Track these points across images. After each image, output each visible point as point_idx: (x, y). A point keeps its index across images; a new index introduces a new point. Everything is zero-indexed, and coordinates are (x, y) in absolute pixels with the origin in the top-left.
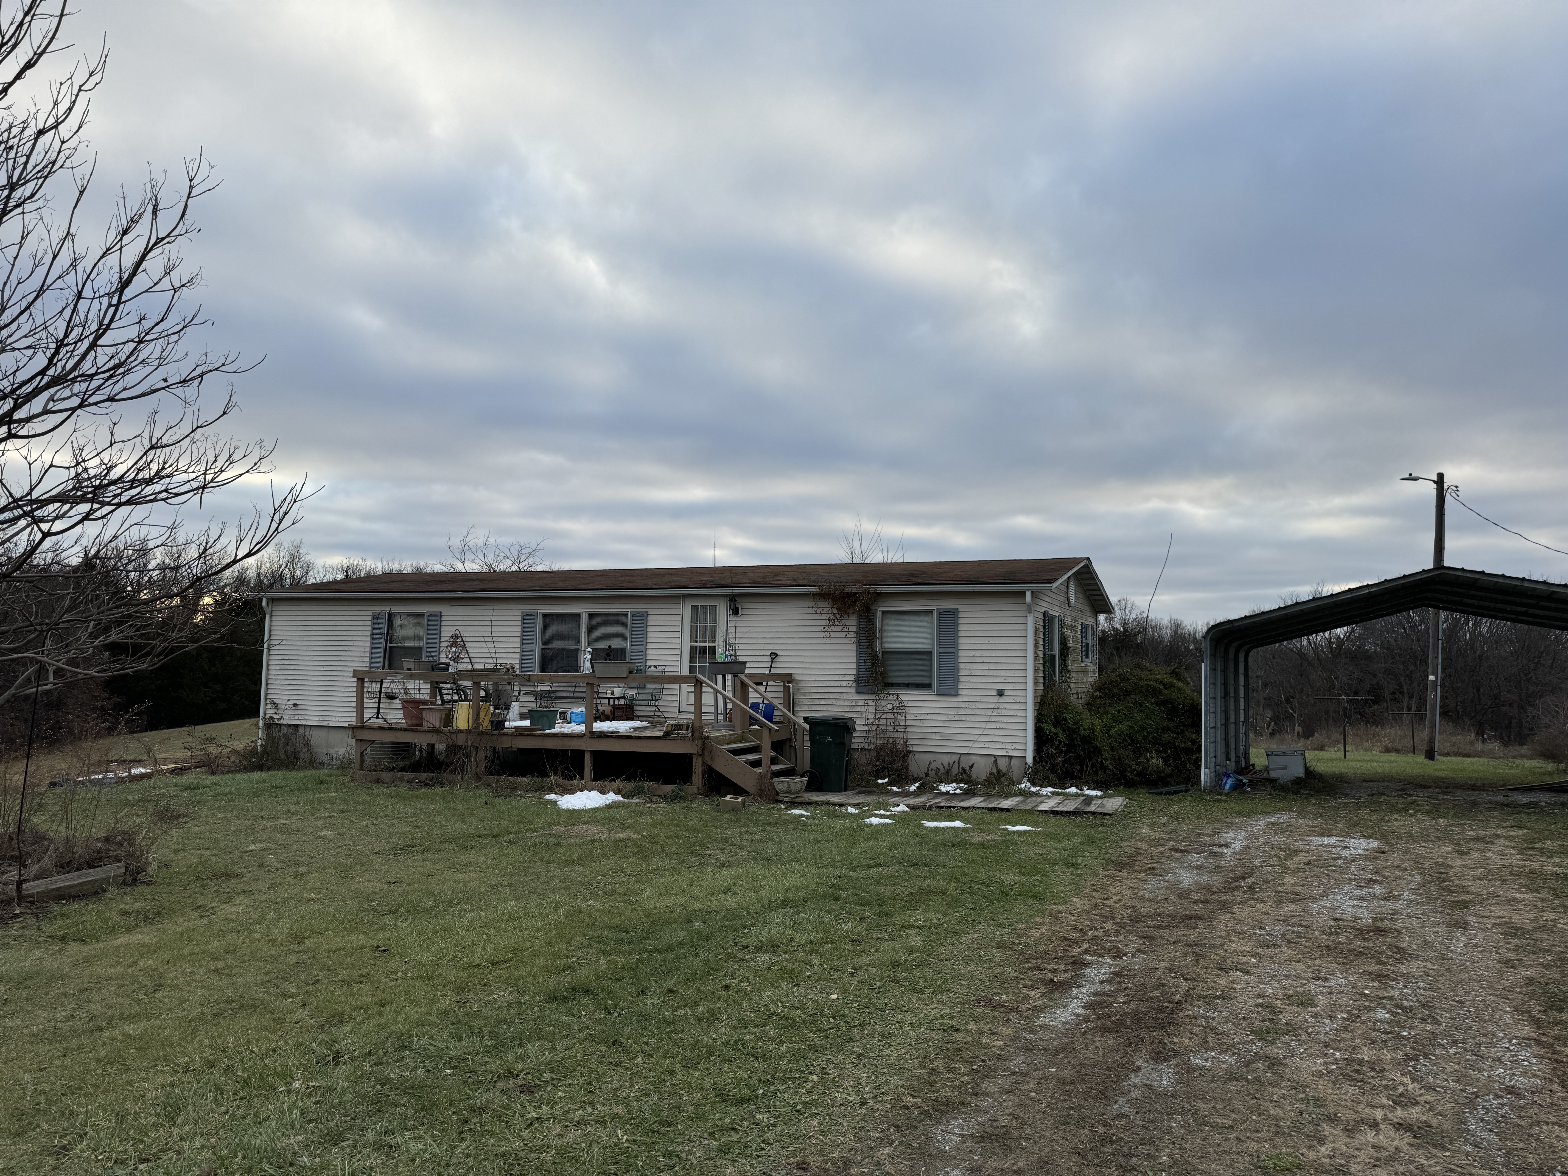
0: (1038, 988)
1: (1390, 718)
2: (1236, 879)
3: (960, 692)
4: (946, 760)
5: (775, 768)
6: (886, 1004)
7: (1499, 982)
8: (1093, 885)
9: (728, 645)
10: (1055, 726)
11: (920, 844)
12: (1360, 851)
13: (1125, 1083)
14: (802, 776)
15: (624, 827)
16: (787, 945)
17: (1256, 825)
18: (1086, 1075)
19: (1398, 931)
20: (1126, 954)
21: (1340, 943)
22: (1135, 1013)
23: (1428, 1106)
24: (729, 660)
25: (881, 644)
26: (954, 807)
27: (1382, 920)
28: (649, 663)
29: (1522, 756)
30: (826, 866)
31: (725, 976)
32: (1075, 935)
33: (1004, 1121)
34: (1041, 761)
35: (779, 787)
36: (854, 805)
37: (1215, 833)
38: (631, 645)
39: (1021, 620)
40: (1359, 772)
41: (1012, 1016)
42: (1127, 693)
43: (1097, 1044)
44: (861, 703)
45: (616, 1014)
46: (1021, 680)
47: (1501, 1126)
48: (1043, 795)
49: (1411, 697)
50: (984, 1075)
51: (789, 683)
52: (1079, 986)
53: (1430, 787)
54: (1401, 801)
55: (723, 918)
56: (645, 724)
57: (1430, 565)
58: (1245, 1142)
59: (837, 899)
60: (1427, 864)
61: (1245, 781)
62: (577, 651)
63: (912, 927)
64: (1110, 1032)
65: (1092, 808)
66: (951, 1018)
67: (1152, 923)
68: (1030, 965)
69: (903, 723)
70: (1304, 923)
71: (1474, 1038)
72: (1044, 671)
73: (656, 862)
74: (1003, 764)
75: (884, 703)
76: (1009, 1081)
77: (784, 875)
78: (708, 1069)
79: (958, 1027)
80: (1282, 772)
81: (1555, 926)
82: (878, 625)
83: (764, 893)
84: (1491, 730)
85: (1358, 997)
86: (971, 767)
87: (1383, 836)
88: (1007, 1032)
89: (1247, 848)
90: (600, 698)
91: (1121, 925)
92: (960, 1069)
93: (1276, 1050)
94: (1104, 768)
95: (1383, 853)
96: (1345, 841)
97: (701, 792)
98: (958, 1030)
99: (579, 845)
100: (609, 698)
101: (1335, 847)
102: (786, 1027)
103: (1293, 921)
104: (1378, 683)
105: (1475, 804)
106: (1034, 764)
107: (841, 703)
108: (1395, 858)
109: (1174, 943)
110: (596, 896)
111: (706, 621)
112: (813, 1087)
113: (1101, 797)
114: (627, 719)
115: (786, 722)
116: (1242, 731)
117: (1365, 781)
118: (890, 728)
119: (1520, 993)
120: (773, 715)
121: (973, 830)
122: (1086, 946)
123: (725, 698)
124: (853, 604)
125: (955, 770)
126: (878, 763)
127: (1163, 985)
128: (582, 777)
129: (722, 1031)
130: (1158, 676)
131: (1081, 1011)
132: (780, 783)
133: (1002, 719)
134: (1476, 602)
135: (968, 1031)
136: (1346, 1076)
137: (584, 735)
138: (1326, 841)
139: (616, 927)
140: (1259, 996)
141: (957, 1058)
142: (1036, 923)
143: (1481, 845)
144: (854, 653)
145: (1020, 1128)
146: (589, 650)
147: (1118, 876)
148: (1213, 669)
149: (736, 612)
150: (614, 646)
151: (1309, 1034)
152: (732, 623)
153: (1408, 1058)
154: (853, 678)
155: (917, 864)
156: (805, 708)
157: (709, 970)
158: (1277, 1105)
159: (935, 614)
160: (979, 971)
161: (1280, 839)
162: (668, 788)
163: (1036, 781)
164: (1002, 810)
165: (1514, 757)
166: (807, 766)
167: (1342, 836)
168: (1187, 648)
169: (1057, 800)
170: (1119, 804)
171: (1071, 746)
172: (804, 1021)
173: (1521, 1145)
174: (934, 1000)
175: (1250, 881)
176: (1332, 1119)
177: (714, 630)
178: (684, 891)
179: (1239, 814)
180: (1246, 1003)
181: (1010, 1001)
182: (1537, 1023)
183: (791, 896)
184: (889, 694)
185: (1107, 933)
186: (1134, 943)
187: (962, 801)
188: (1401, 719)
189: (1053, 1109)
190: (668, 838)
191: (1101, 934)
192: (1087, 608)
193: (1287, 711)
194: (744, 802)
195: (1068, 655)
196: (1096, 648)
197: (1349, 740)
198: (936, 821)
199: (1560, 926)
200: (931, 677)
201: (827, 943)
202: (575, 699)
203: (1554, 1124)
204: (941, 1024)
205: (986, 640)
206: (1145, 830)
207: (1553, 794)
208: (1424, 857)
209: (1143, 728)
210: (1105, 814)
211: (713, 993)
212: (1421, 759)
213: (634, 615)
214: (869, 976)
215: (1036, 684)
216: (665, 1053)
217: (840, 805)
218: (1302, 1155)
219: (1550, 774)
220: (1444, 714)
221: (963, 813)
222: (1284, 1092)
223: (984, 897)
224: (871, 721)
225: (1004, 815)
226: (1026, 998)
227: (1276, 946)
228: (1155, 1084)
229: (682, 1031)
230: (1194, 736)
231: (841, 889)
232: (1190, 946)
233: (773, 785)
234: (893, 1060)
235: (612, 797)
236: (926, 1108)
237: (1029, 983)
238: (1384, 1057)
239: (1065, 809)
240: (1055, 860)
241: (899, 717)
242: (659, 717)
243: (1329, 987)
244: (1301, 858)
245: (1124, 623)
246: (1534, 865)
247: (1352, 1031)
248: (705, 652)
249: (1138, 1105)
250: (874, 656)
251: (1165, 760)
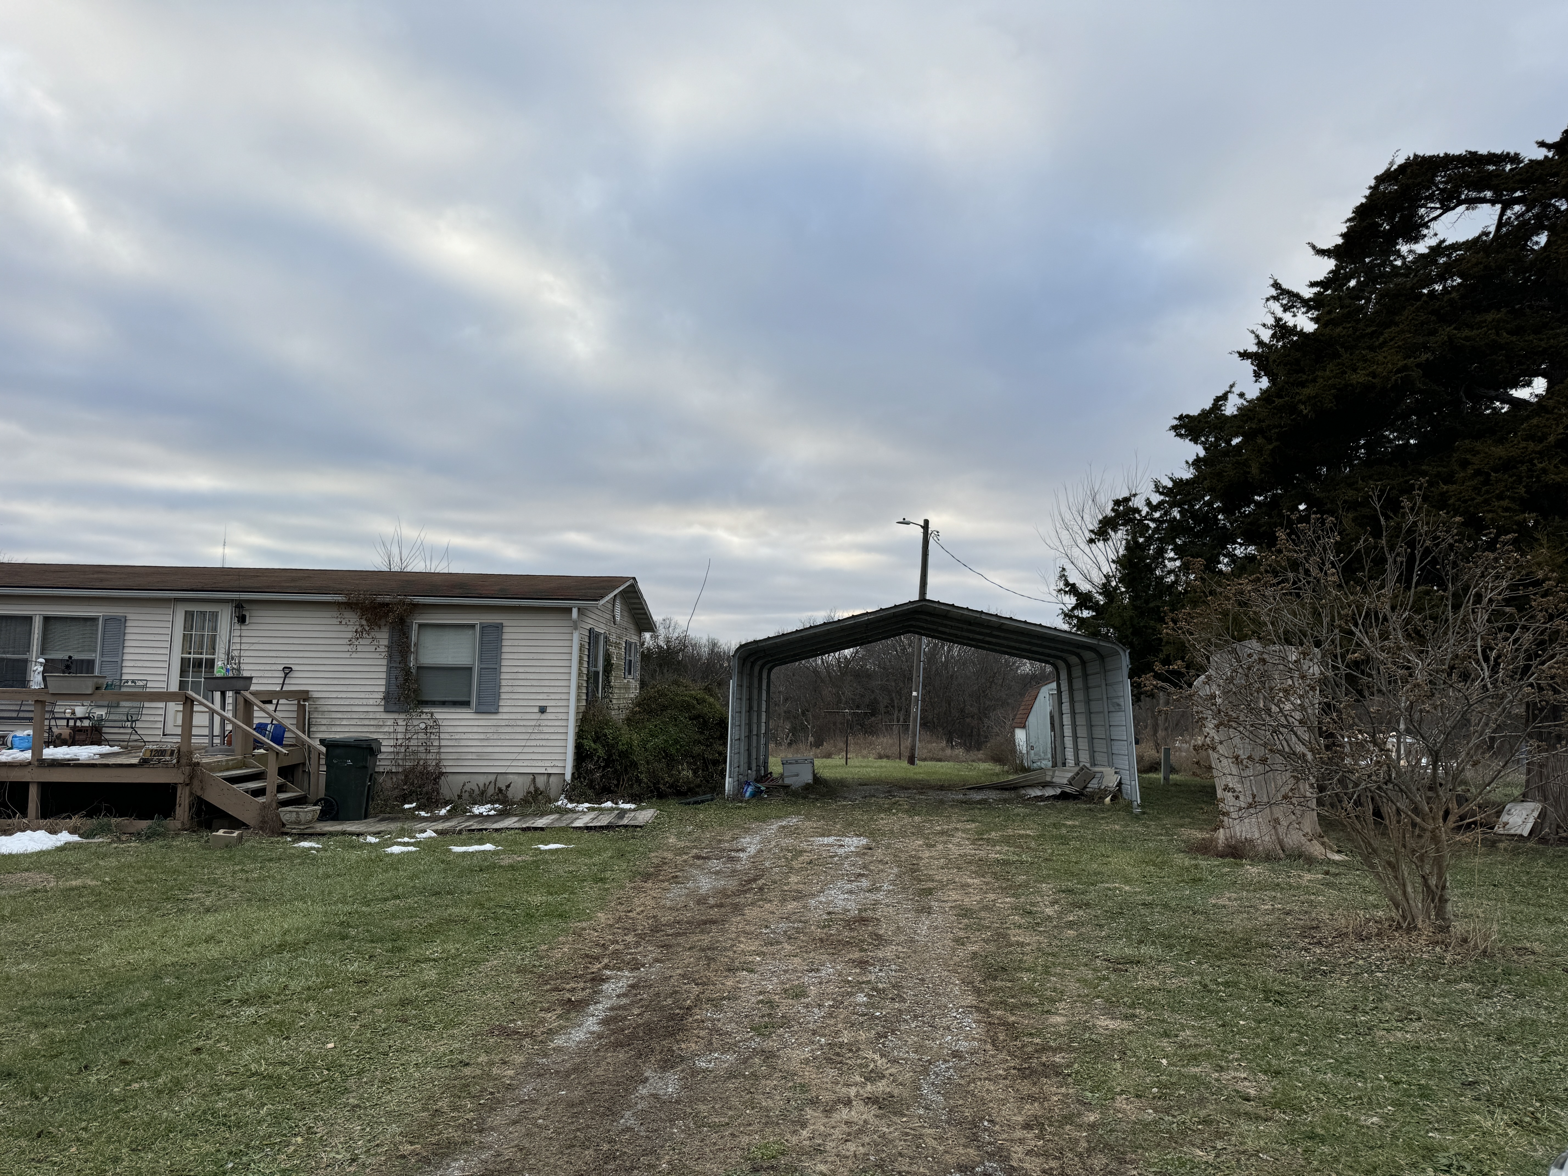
0: (554, 1010)
1: (884, 728)
2: (749, 882)
3: (501, 710)
4: (482, 780)
5: (282, 796)
6: (390, 1047)
7: (952, 958)
8: (619, 898)
9: (229, 658)
10: (595, 742)
11: (445, 871)
12: (853, 849)
13: (633, 1096)
14: (315, 805)
15: (78, 872)
16: (279, 995)
17: (770, 829)
18: (595, 1093)
19: (877, 920)
20: (643, 966)
21: (831, 935)
22: (647, 1024)
23: (892, 1078)
24: (231, 674)
25: (416, 659)
26: (486, 830)
27: (865, 910)
28: (125, 677)
29: (980, 760)
30: (335, 903)
31: (198, 1037)
32: (597, 951)
33: (508, 1154)
34: (579, 777)
35: (285, 818)
36: (374, 834)
37: (734, 839)
38: (102, 655)
39: (567, 637)
40: (856, 777)
41: (526, 1042)
42: (664, 708)
43: (609, 1060)
44: (390, 722)
45: (46, 1099)
46: (564, 697)
47: (946, 1088)
48: (579, 811)
49: (899, 711)
50: (491, 1108)
51: (304, 700)
52: (596, 1003)
53: (909, 789)
54: (888, 801)
55: (202, 971)
56: (116, 749)
57: (915, 597)
58: (739, 1136)
59: (344, 938)
60: (903, 856)
61: (763, 788)
62: (26, 662)
63: (428, 960)
64: (622, 1046)
65: (625, 821)
66: (461, 1052)
67: (670, 932)
68: (548, 987)
69: (436, 743)
70: (803, 919)
71: (931, 1011)
72: (587, 688)
73: (120, 911)
74: (541, 782)
75: (416, 723)
76: (517, 1111)
77: (284, 915)
78: (164, 1149)
79: (467, 1061)
80: (795, 778)
81: (994, 905)
82: (414, 639)
83: (256, 938)
84: (958, 738)
85: (842, 984)
86: (508, 786)
87: (871, 835)
88: (519, 1059)
89: (761, 851)
90: (55, 719)
91: (642, 936)
92: (466, 1106)
93: (771, 1044)
94: (639, 781)
95: (870, 849)
96: (841, 840)
97: (187, 827)
98: (467, 1064)
99: (14, 898)
100: (68, 719)
101: (833, 846)
102: (270, 1087)
103: (794, 917)
104: (875, 698)
105: (942, 802)
106: (572, 781)
107: (366, 722)
108: (879, 853)
109: (690, 949)
110: (32, 958)
111: (203, 629)
112: (295, 1151)
113: (634, 810)
114: (92, 743)
115: (299, 744)
116: (763, 741)
117: (860, 785)
118: (422, 749)
119: (967, 966)
120: (283, 737)
121: (503, 852)
122: (606, 961)
123: (223, 719)
124: (386, 615)
125: (491, 791)
126: (405, 787)
127: (676, 992)
128: (24, 814)
129: (189, 1101)
130: (693, 692)
131: (596, 1028)
132: (288, 814)
133: (542, 736)
134: (947, 630)
135: (478, 1064)
136: (829, 1060)
137: (29, 763)
138: (826, 840)
139: (57, 994)
140: (761, 993)
141: (463, 1095)
142: (559, 943)
143: (945, 838)
144: (384, 669)
145: (525, 1159)
146: (42, 660)
147: (643, 887)
148: (740, 686)
149: (242, 620)
150: (76, 657)
151: (800, 1024)
152: (237, 633)
153: (879, 1036)
154: (381, 696)
155: (440, 893)
156: (323, 728)
157: (176, 1034)
158: (769, 1095)
159: (478, 628)
160: (496, 999)
161: (789, 841)
162: (143, 825)
163: (573, 798)
164: (536, 829)
165: (973, 761)
166: (322, 794)
167: (839, 836)
168: (721, 665)
169: (592, 815)
170: (650, 815)
171: (609, 762)
172: (292, 1078)
173: (961, 1102)
174: (444, 1035)
175: (760, 882)
176: (814, 1102)
177: (213, 640)
178: (153, 944)
179: (756, 819)
180: (749, 1000)
181: (526, 1027)
182: (977, 991)
183: (288, 938)
184: (422, 712)
185: (627, 946)
186: (653, 951)
187: (496, 822)
188: (892, 729)
189: (559, 1134)
190: (138, 882)
191: (622, 947)
192: (632, 626)
193: (802, 723)
194: (240, 837)
195: (611, 671)
196: (638, 665)
197: (851, 748)
198: (465, 845)
199: (998, 905)
200: (469, 694)
201: (328, 987)
202: (20, 720)
203: (985, 1079)
204: (450, 1061)
205: (531, 656)
206: (672, 840)
207: (998, 792)
208: (902, 851)
209: (676, 742)
210: (637, 827)
211: (180, 1059)
212: (905, 764)
213: (107, 620)
214: (373, 1019)
215: (578, 700)
216: (110, 1137)
217: (358, 835)
218: (787, 1140)
219: (997, 775)
220: (924, 724)
221: (495, 835)
222: (775, 1082)
223: (508, 921)
224: (399, 742)
225: (537, 834)
226: (542, 1022)
227: (778, 943)
228: (661, 1092)
229: (135, 1108)
230: (721, 748)
231: (351, 927)
232: (703, 950)
233: (278, 815)
234: (392, 1106)
235: (65, 837)
236: (425, 1154)
237: (546, 1005)
238: (860, 1038)
239: (599, 824)
240: (585, 876)
241: (433, 737)
242: (136, 741)
243: (820, 977)
244: (805, 857)
245: (668, 642)
246: (982, 854)
247: (836, 1017)
248: (200, 665)
249: (643, 1117)
250: (407, 672)
251: (695, 772)
